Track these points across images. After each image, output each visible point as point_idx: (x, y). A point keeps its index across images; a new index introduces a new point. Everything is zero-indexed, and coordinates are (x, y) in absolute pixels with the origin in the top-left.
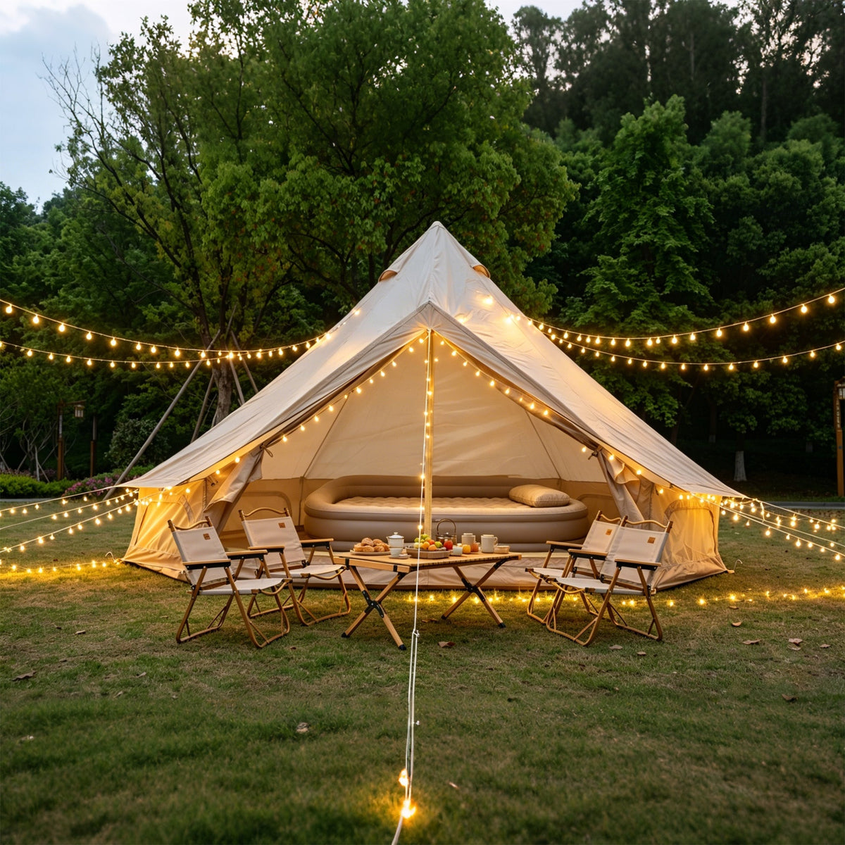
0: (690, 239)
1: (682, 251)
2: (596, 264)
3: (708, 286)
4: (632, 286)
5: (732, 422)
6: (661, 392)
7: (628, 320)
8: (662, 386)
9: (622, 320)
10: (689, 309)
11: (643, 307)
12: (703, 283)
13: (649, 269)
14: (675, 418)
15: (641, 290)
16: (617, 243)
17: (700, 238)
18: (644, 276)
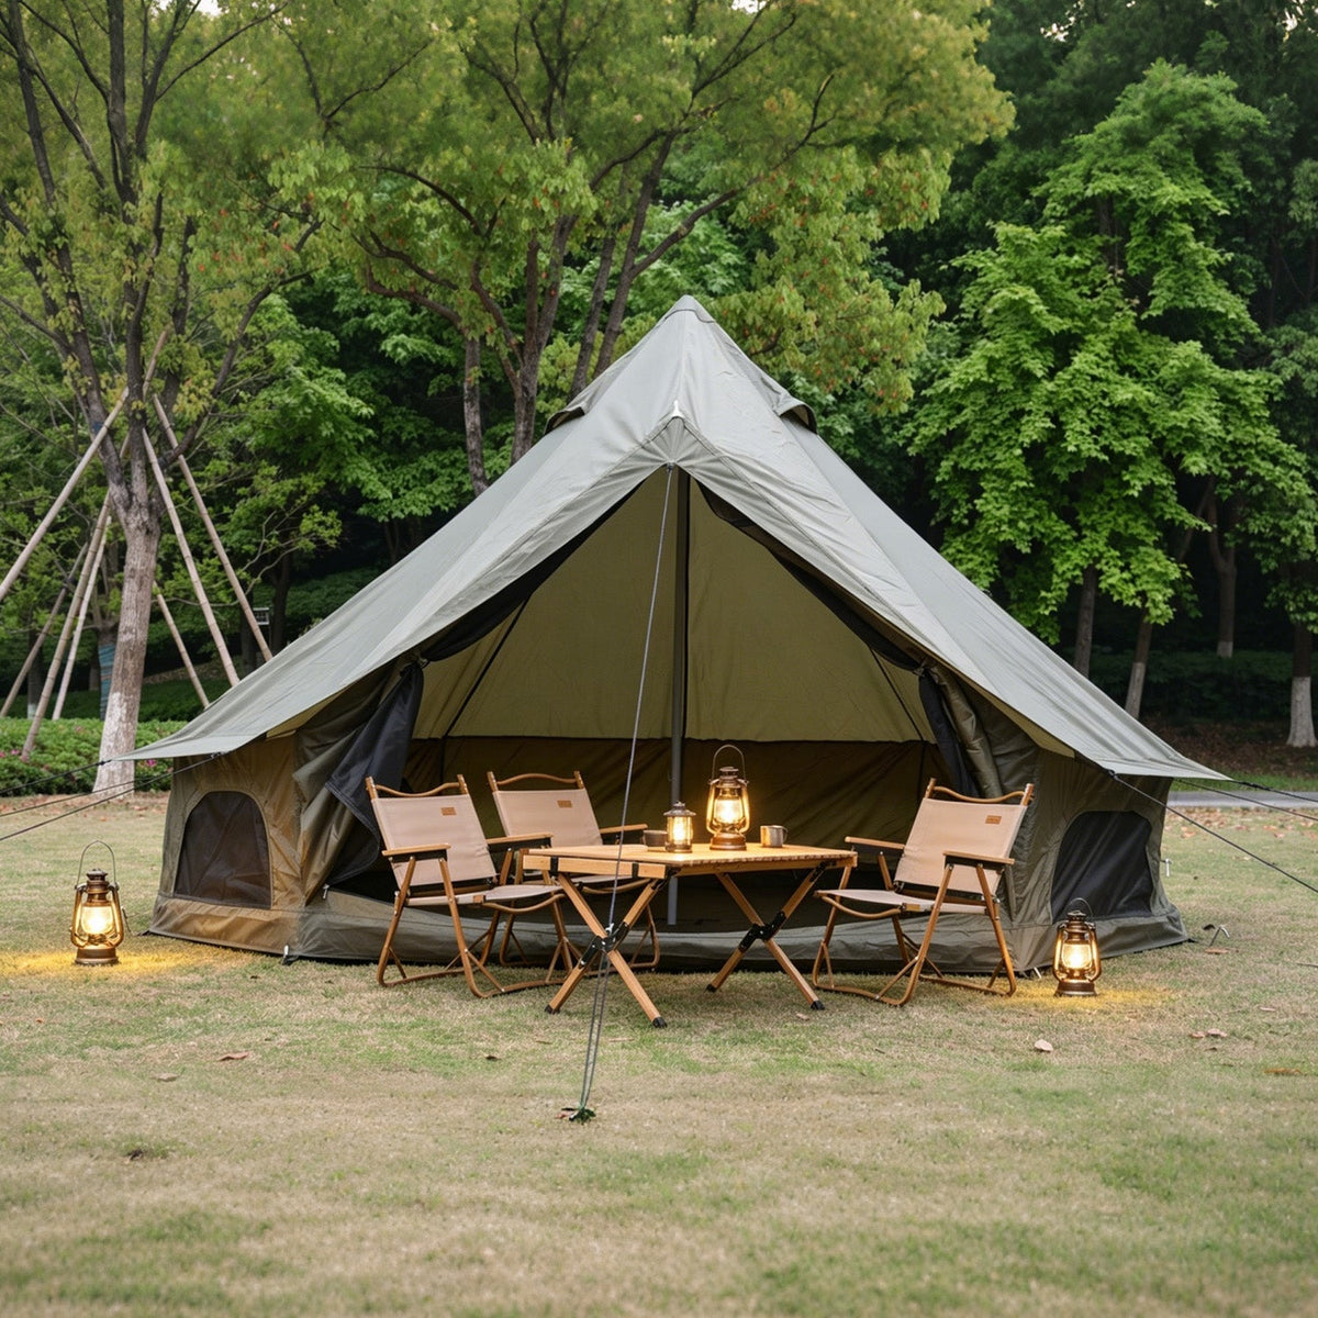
0: (1209, 184)
1: (1189, 212)
2: (988, 240)
3: (1243, 295)
4: (1072, 295)
5: (1299, 610)
6: (1136, 542)
7: (1063, 376)
8: (1139, 529)
9: (1051, 374)
10: (1203, 351)
11: (1099, 345)
12: (1233, 289)
13: (1113, 255)
14: (1171, 602)
15: (1094, 304)
16: (1036, 192)
17: (1231, 182)
18: (1099, 273)
